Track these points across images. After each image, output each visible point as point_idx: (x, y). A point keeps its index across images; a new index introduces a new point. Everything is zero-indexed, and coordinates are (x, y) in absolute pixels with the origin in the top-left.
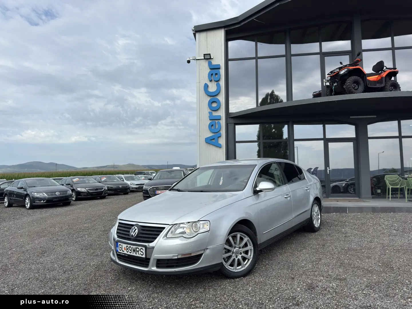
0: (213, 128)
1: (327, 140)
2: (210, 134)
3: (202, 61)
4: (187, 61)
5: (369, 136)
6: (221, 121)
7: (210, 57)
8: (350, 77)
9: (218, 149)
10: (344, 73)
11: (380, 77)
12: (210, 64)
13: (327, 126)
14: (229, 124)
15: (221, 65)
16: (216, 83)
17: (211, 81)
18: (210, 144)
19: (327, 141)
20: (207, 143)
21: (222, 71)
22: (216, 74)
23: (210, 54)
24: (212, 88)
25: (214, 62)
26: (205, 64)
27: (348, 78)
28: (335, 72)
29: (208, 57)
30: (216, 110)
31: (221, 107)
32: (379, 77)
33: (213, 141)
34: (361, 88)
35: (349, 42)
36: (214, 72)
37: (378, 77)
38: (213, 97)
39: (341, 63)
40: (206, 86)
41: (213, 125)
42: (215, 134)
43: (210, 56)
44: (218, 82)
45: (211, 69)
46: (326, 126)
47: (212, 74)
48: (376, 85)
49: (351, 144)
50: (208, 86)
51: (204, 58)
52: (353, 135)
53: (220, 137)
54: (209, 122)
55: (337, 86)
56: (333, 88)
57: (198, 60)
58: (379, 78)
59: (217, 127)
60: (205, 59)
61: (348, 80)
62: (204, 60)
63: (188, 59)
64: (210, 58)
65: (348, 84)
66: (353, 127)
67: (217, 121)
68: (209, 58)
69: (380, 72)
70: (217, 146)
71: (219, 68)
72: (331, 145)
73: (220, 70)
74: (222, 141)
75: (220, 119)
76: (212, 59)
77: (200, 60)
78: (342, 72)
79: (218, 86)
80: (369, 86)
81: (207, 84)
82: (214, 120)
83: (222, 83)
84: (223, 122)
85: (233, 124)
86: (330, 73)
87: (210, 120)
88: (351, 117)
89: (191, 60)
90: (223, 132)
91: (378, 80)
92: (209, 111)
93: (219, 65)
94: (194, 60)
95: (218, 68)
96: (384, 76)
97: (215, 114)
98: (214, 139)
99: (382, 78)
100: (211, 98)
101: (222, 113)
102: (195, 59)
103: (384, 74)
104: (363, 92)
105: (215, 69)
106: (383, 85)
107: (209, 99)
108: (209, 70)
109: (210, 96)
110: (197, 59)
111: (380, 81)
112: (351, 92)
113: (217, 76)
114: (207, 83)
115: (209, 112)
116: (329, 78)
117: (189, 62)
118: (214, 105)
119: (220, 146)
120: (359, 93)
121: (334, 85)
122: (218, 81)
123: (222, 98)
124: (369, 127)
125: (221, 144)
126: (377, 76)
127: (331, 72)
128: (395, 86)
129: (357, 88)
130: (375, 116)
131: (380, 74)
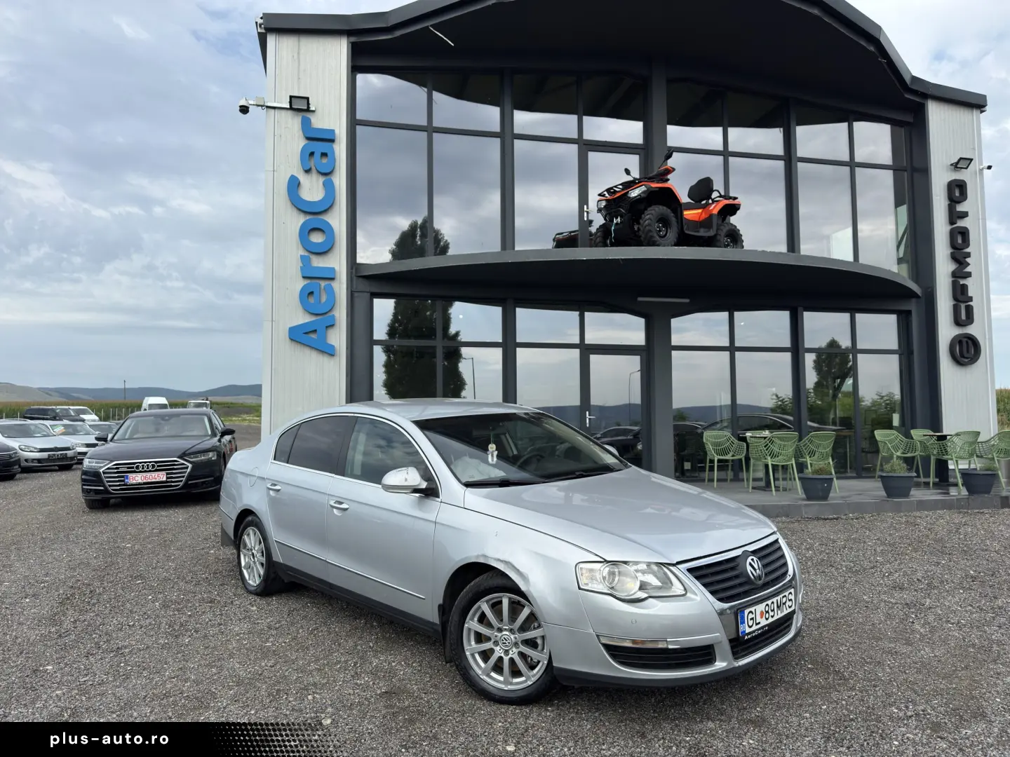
0: (312, 300)
1: (586, 349)
2: (302, 318)
3: (283, 112)
4: (241, 106)
5: (673, 344)
6: (335, 285)
7: (308, 107)
8: (650, 206)
9: (325, 360)
10: (639, 195)
11: (706, 214)
12: (306, 124)
13: (589, 316)
14: (356, 294)
15: (337, 132)
16: (322, 179)
17: (308, 171)
18: (302, 346)
19: (587, 350)
20: (292, 340)
21: (341, 150)
22: (324, 155)
23: (308, 99)
24: (312, 190)
25: (319, 122)
26: (292, 123)
27: (646, 209)
28: (615, 192)
29: (300, 106)
30: (324, 252)
31: (337, 245)
32: (704, 214)
33: (313, 336)
34: (672, 235)
35: (638, 126)
36: (319, 147)
37: (702, 211)
38: (314, 215)
39: (628, 172)
40: (294, 185)
41: (311, 293)
42: (319, 318)
43: (308, 104)
44: (328, 177)
45: (308, 139)
46: (587, 314)
47: (312, 154)
48: (698, 232)
49: (634, 362)
50: (299, 184)
51: (289, 107)
52: (640, 340)
53: (332, 326)
54: (301, 283)
55: (621, 225)
56: (613, 228)
57: (273, 111)
58: (704, 216)
59: (324, 299)
60: (291, 108)
61: (646, 212)
62: (290, 113)
63: (243, 103)
64: (308, 110)
65: (647, 222)
66: (641, 322)
67: (323, 283)
68: (306, 108)
69: (704, 202)
70: (322, 352)
71: (332, 141)
72: (594, 358)
73: (336, 146)
74: (338, 338)
75: (333, 279)
76: (313, 111)
77: (276, 110)
78: (635, 193)
79: (329, 188)
80: (687, 232)
81: (298, 179)
82: (315, 281)
83: (340, 180)
84: (341, 287)
85: (369, 294)
86: (605, 193)
87: (304, 277)
88: (640, 299)
89: (250, 107)
90: (341, 314)
91: (701, 219)
92: (302, 252)
93: (333, 131)
94: (260, 108)
95: (328, 139)
96: (715, 212)
97: (318, 262)
98: (315, 331)
99: (711, 216)
100: (308, 217)
101: (337, 262)
102: (262, 106)
103: (715, 206)
104: (675, 245)
105: (318, 141)
106: (711, 233)
107: (302, 219)
108: (302, 142)
109: (306, 213)
110: (268, 107)
111: (706, 223)
112: (652, 243)
113: (325, 161)
114: (295, 175)
115: (301, 256)
116: (604, 204)
117: (244, 110)
118: (317, 238)
119: (330, 352)
120: (668, 246)
121: (615, 222)
122: (327, 174)
123: (337, 220)
124: (675, 323)
125: (333, 346)
126: (700, 211)
127: (608, 190)
128: (735, 238)
129: (665, 233)
130: (687, 301)
131: (704, 207)
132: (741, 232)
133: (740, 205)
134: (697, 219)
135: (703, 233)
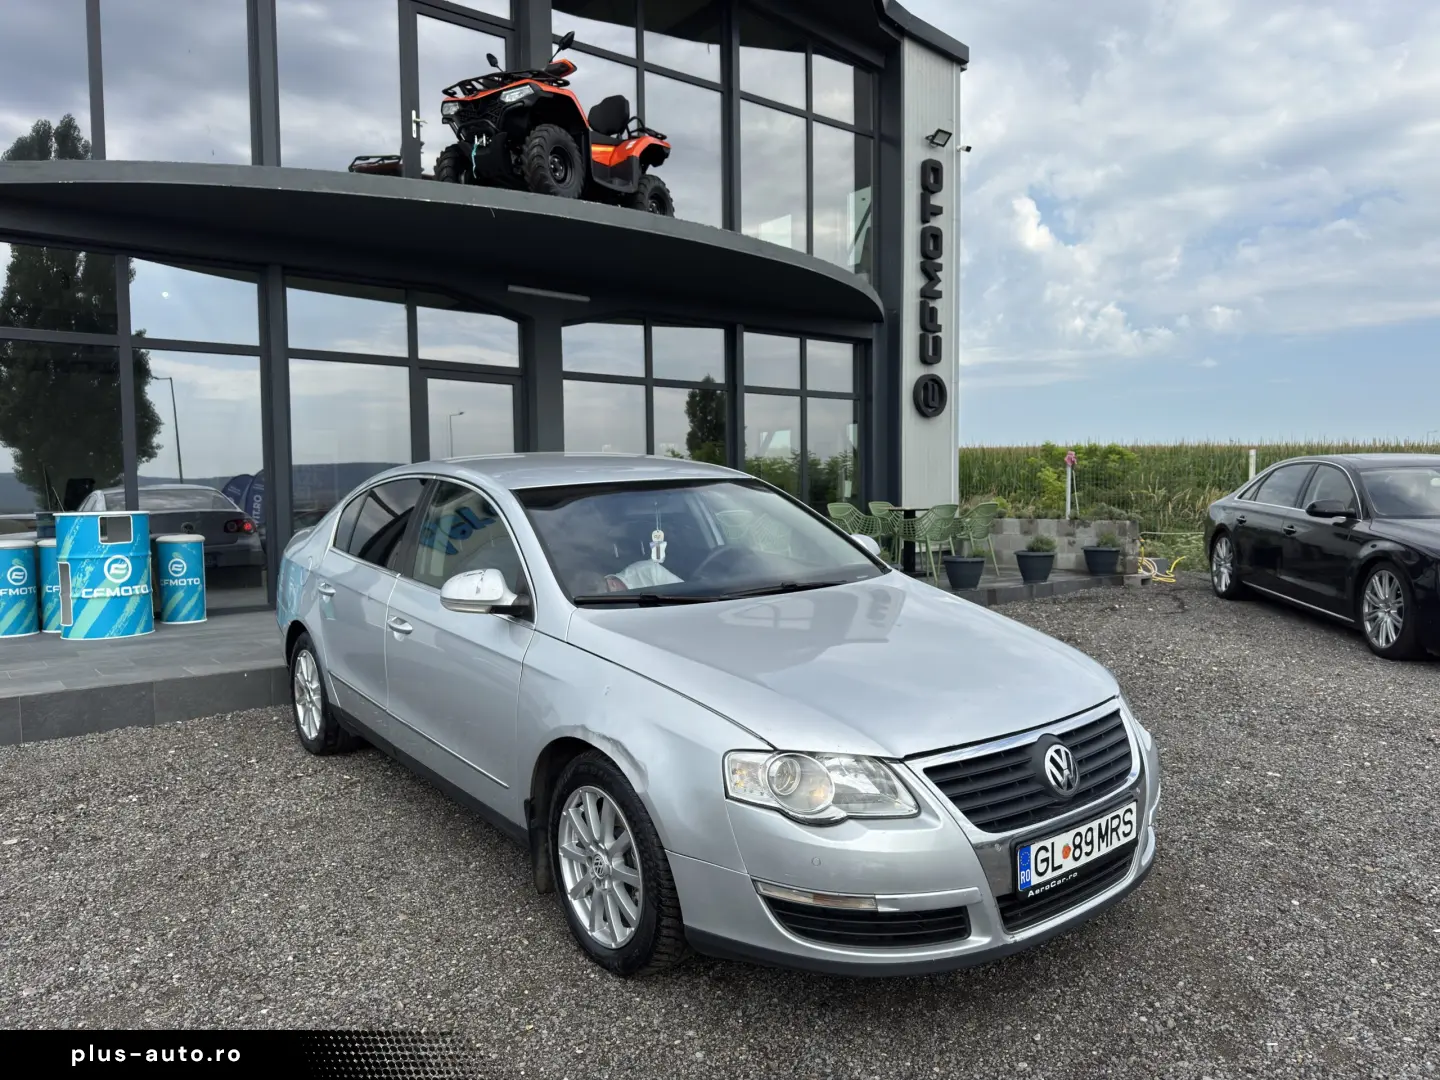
1: (421, 368)
5: (564, 369)
11: (618, 156)
13: (423, 313)
19: (422, 371)
32: (616, 156)
34: (575, 180)
37: (614, 151)
39: (492, 59)
46: (420, 310)
48: (612, 182)
49: (505, 392)
52: (510, 359)
55: (489, 151)
56: (474, 154)
58: (616, 160)
61: (534, 134)
65: (535, 150)
66: (512, 327)
69: (615, 136)
72: (434, 385)
80: (597, 180)
86: (457, 89)
88: (512, 288)
91: (613, 164)
96: (637, 153)
99: (630, 158)
103: (635, 145)
106: (631, 188)
111: (623, 170)
112: (543, 188)
116: (454, 108)
120: (568, 197)
121: (477, 143)
124: (569, 333)
126: (610, 149)
127: (462, 85)
128: (662, 201)
129: (563, 175)
130: (586, 299)
131: (618, 143)
132: (672, 195)
133: (669, 149)
134: (607, 163)
135: (616, 185)
